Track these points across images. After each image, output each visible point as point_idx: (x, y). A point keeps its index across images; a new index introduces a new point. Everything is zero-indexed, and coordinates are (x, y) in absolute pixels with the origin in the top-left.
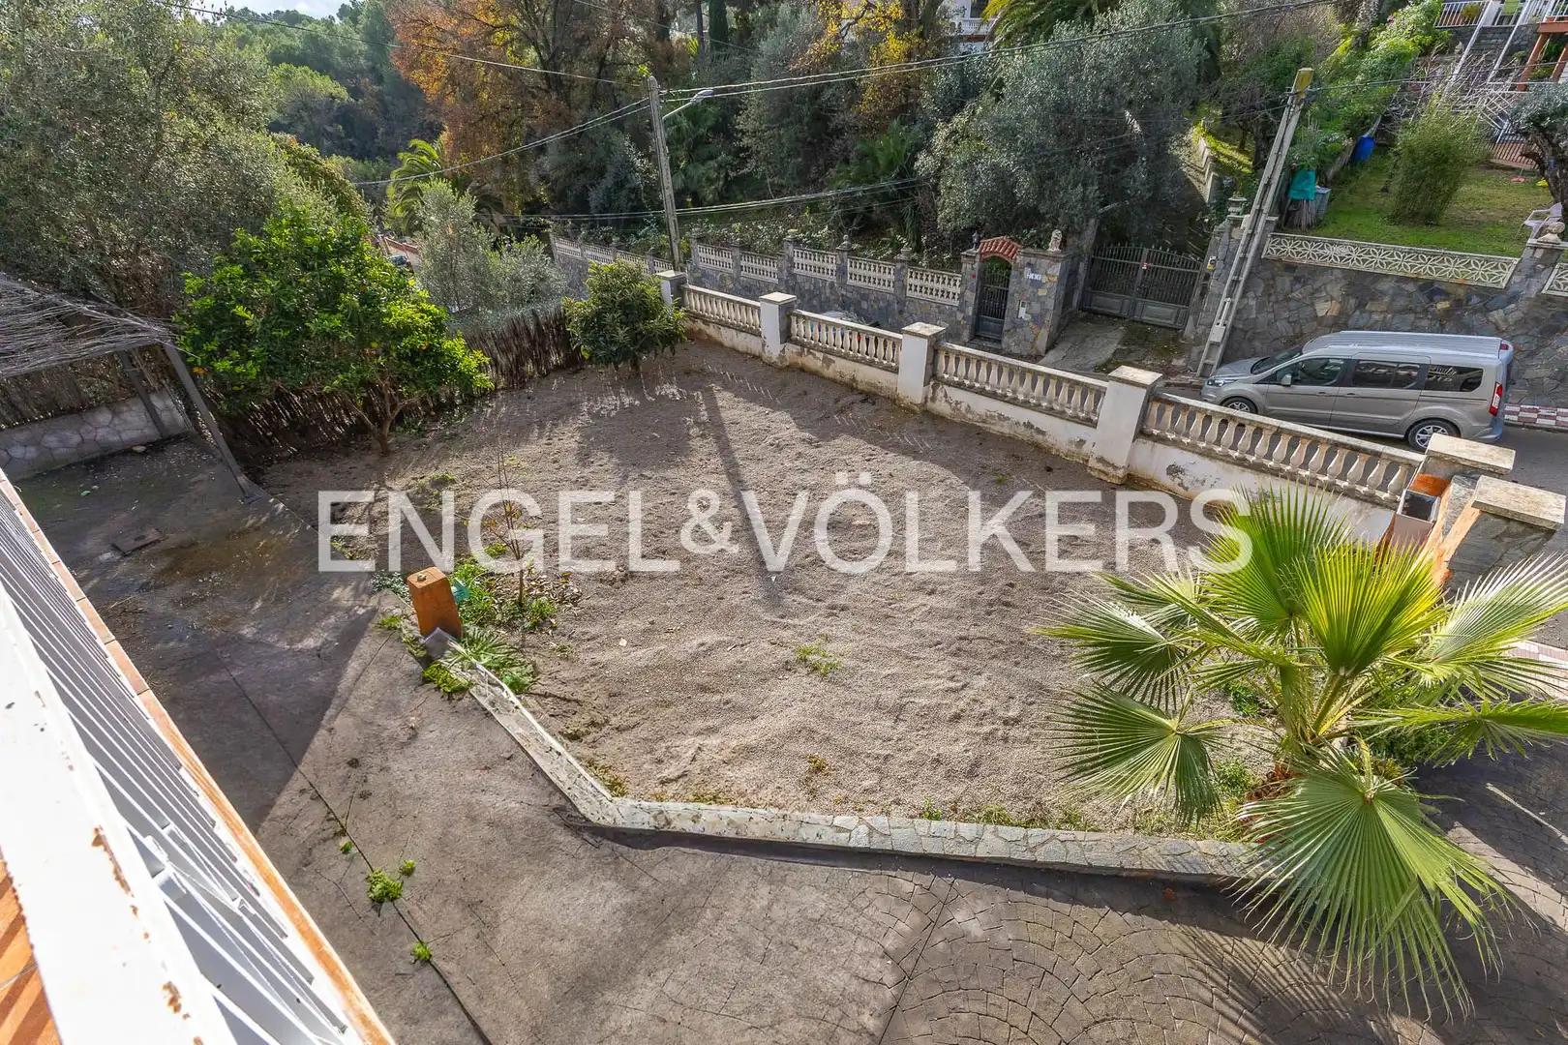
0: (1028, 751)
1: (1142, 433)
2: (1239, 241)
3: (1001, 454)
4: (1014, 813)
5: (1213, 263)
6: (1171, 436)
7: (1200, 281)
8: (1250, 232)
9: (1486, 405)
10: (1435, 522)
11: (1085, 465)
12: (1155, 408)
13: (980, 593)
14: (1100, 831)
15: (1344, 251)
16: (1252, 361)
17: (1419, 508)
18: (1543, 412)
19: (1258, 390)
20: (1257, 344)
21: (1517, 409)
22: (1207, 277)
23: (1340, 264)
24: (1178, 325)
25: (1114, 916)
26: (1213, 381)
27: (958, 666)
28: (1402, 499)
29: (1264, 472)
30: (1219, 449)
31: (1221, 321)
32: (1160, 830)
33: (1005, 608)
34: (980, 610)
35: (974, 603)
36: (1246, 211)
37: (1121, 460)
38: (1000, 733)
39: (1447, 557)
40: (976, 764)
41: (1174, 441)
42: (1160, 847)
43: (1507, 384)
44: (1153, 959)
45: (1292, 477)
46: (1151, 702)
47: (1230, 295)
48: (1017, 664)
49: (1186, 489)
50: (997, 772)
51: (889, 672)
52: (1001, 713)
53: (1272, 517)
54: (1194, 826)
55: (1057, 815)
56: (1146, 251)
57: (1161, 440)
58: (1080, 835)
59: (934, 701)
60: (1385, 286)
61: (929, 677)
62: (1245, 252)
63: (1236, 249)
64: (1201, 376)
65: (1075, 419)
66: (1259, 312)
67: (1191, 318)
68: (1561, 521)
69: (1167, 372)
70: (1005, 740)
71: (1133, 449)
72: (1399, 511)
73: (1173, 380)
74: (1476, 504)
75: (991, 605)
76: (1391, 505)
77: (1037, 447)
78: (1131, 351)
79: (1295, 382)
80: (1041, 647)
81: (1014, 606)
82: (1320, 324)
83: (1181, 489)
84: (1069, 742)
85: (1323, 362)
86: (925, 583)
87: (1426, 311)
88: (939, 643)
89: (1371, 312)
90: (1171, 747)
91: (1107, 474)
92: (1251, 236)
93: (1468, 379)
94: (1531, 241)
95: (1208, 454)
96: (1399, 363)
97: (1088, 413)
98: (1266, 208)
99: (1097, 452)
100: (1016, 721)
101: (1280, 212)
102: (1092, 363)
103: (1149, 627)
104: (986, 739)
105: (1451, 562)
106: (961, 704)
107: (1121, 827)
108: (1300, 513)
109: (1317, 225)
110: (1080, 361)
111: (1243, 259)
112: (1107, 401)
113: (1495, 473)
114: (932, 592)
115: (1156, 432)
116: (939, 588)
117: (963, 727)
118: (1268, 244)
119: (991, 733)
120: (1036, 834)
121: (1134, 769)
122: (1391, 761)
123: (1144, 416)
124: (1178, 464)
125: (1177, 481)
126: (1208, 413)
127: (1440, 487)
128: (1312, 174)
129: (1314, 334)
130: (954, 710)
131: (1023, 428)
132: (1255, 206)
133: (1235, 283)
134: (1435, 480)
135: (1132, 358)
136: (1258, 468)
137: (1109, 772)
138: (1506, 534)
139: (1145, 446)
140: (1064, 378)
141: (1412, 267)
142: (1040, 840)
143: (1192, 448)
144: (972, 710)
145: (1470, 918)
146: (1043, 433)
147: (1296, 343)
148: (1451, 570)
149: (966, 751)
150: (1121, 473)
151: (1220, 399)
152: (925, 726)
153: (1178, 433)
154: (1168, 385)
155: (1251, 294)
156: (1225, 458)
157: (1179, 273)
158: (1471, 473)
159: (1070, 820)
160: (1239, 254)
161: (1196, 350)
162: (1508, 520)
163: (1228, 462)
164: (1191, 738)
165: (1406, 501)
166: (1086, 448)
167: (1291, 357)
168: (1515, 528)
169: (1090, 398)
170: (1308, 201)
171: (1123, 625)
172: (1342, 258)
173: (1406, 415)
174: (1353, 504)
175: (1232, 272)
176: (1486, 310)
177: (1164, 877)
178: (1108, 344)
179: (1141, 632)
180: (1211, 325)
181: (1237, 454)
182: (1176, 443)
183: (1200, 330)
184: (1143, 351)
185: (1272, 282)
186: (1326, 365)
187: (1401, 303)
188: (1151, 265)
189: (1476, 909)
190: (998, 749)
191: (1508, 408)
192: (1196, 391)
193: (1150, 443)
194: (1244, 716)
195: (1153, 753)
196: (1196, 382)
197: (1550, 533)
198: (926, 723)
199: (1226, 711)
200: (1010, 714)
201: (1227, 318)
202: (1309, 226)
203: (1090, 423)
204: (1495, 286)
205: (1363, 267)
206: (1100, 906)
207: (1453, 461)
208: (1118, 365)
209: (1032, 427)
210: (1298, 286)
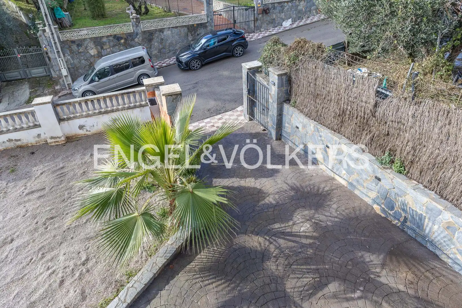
0: (99, 267)
1: (60, 120)
2: (49, 37)
3: (5, 159)
4: (110, 295)
5: (45, 47)
6: (72, 116)
7: (45, 55)
8: (51, 33)
9: (150, 66)
10: (159, 104)
11: (47, 143)
12: (59, 109)
13: (37, 223)
14: (141, 269)
15: (86, 32)
16: (83, 77)
17: (153, 102)
18: (162, 62)
19: (91, 86)
20: (80, 71)
21: (157, 64)
22: (47, 53)
23: (87, 37)
24: (48, 74)
25: (163, 292)
26: (74, 89)
27: (47, 261)
28: (148, 101)
29: (108, 113)
30: (90, 112)
31: (63, 67)
32: (157, 249)
33: (52, 221)
34: (41, 230)
35: (36, 230)
36: (45, 25)
37: (60, 134)
38: (84, 270)
39: (167, 113)
40: (83, 292)
41: (74, 117)
42: (160, 255)
43: (151, 58)
44: (181, 293)
45: (118, 110)
46: (127, 213)
47: (59, 57)
48: (72, 238)
49: (90, 131)
50: (94, 286)
51: (15, 294)
52: (79, 263)
53: (118, 127)
54: (164, 238)
55: (124, 278)
56: (15, 50)
57: (69, 119)
58: (136, 278)
59: (47, 286)
60: (104, 40)
61: (36, 278)
62: (54, 40)
63: (50, 40)
64: (69, 89)
65: (29, 128)
66: (73, 59)
67: (51, 69)
68: (181, 90)
69: (55, 93)
70: (88, 271)
71: (61, 127)
72: (149, 106)
73: (60, 95)
74: (163, 95)
75: (45, 224)
76: (146, 105)
77: (21, 147)
78: (36, 90)
79: (100, 79)
80: (77, 224)
81: (55, 217)
82: (94, 58)
83: (88, 132)
84: (111, 249)
85: (103, 69)
86: (5, 239)
87: (119, 44)
88: (32, 259)
89: (106, 49)
90: (140, 222)
91: (58, 142)
92: (52, 34)
93: (141, 60)
94: (131, 17)
95: (88, 116)
96: (123, 62)
97: (33, 123)
98: (51, 23)
99: (48, 135)
100: (87, 260)
101: (57, 23)
102: (23, 102)
103: (108, 189)
104: (80, 278)
105: (168, 113)
106: (60, 275)
107: (146, 260)
108: (125, 122)
109: (72, 26)
110: (17, 102)
111: (55, 43)
112: (38, 115)
113: (162, 84)
114: (12, 240)
115: (65, 117)
116: (15, 236)
117: (67, 283)
118: (60, 36)
119: (81, 274)
120: (122, 294)
121: (135, 238)
122: (190, 176)
123: (57, 114)
124: (81, 124)
125: (85, 130)
126: (79, 102)
127: (154, 94)
128: (59, 8)
129: (95, 62)
130: (58, 281)
131: (8, 143)
132: (47, 24)
133: (58, 52)
134: (151, 92)
135: (38, 93)
136: (106, 112)
137: (129, 248)
138: (173, 99)
139: (65, 124)
140: (13, 114)
141: (108, 32)
142: (125, 295)
143: (82, 116)
144: (66, 273)
145: (226, 202)
146: (19, 140)
147: (91, 66)
148: (170, 115)
149: (75, 291)
150: (63, 139)
151: (81, 95)
152: (50, 300)
153: (73, 114)
154: (60, 97)
155: (66, 55)
156: (94, 114)
157: (35, 54)
158: (157, 86)
159: (130, 275)
160: (53, 42)
161: (61, 80)
162: (171, 95)
163: (96, 115)
164: (144, 213)
165: (149, 102)
166: (43, 136)
167: (93, 72)
168: (174, 97)
169: (30, 117)
170: (64, 18)
171: (98, 195)
172: (87, 34)
173: (134, 77)
174: (138, 110)
175: (55, 49)
176: (133, 40)
177: (166, 264)
178: (25, 91)
179: (106, 192)
180: (60, 70)
181: (97, 111)
182: (75, 118)
183: (57, 73)
184: (41, 89)
185: (70, 49)
186: (105, 70)
187: (112, 44)
188: (21, 54)
189: (226, 199)
190: (88, 277)
191: (155, 64)
192: (71, 95)
193: (66, 122)
194: (154, 192)
195: (137, 229)
196: (69, 92)
197: (181, 94)
198: (49, 298)
199: (148, 195)
200: (83, 259)
201: (64, 66)
202: (70, 26)
203: (37, 126)
204: (130, 32)
205: (94, 36)
206: (157, 294)
207: (152, 85)
208: (33, 98)
209: (12, 140)
210: (80, 48)
